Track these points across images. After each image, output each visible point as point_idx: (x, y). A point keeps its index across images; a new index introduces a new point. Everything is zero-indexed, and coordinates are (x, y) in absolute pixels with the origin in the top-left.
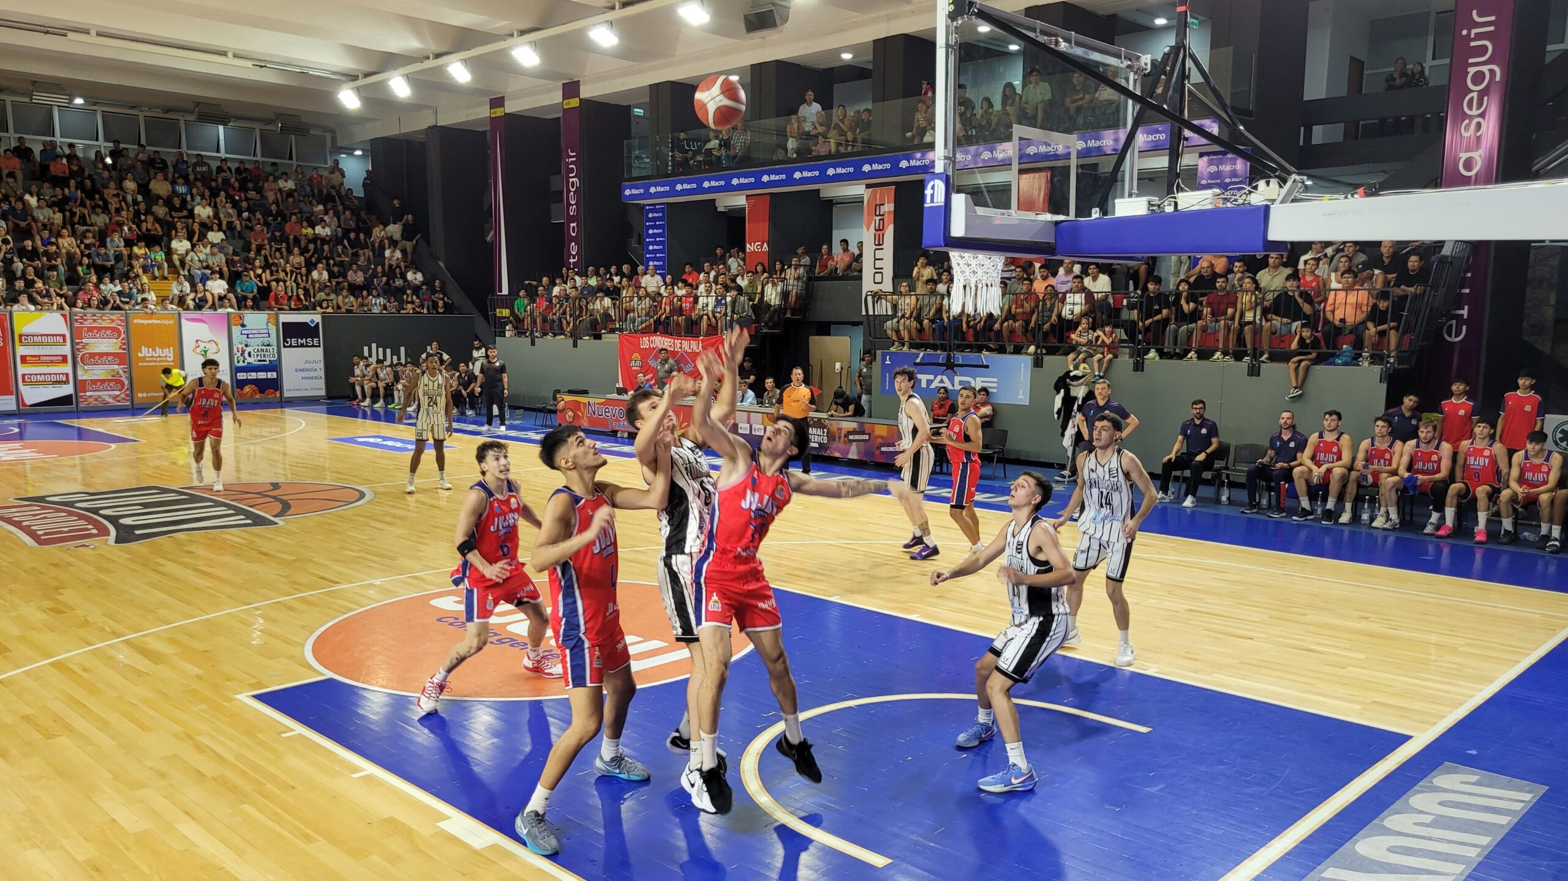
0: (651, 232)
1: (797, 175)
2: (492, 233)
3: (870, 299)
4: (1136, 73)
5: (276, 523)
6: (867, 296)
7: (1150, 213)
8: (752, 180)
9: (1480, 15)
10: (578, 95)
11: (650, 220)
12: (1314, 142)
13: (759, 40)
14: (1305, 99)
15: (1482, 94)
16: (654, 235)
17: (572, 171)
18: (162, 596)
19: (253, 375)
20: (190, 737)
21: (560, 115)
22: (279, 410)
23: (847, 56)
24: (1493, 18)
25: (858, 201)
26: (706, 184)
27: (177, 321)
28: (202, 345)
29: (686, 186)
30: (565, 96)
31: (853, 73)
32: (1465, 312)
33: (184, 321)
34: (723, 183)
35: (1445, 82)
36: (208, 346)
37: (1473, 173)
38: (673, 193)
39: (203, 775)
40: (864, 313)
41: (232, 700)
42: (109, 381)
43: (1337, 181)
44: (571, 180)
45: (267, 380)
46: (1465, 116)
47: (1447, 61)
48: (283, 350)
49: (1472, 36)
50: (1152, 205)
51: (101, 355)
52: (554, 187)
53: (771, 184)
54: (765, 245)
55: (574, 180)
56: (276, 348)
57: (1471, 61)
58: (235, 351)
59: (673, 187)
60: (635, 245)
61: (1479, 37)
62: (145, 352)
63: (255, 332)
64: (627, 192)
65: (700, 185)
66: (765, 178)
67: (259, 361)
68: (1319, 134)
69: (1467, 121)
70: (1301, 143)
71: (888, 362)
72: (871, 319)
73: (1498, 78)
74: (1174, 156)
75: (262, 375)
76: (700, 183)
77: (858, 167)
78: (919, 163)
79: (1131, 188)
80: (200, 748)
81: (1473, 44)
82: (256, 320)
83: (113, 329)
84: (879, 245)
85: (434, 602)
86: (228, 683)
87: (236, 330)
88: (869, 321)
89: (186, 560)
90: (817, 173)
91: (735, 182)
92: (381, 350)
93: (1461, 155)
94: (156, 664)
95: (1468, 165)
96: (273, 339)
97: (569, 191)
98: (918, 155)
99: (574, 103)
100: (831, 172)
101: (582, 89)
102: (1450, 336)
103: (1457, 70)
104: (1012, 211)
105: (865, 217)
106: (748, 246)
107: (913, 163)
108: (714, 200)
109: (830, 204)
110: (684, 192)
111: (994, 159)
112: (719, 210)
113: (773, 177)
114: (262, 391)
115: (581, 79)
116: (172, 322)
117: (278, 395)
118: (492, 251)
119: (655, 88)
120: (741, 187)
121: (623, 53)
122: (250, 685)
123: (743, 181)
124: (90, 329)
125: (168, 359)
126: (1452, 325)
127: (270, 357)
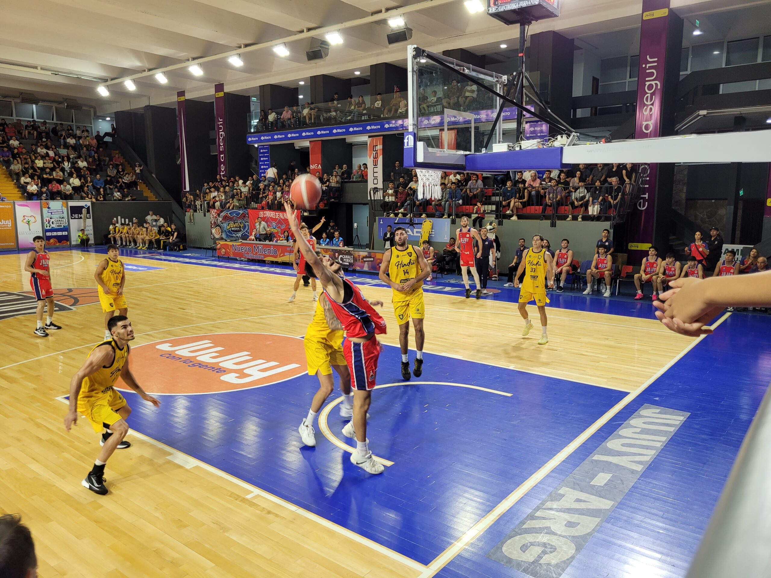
0: (262, 159)
1: (335, 131)
2: (180, 160)
3: (372, 192)
4: (500, 84)
5: (71, 309)
6: (370, 190)
7: (509, 150)
8: (312, 133)
9: (650, 58)
10: (222, 90)
11: (261, 153)
12: (577, 117)
13: (314, 65)
14: (573, 96)
15: (652, 94)
16: (264, 161)
17: (221, 128)
18: (12, 348)
19: (55, 234)
20: (32, 420)
21: (214, 100)
22: (69, 251)
23: (357, 73)
24: (656, 59)
25: (365, 144)
26: (289, 136)
27: (13, 206)
28: (27, 219)
29: (279, 136)
30: (217, 91)
31: (361, 81)
32: (646, 196)
33: (16, 206)
34: (298, 135)
35: (636, 89)
36: (30, 219)
37: (648, 131)
38: (273, 140)
39: (41, 439)
40: (369, 199)
41: (54, 400)
43: (588, 135)
44: (220, 133)
45: (62, 236)
46: (645, 105)
47: (636, 79)
48: (71, 221)
49: (647, 68)
50: (510, 147)
52: (211, 137)
53: (322, 135)
54: (320, 165)
55: (222, 133)
56: (67, 220)
57: (647, 79)
58: (45, 221)
59: (273, 137)
60: (254, 166)
61: (650, 68)
63: (55, 211)
64: (250, 139)
65: (286, 136)
66: (319, 133)
67: (58, 226)
68: (580, 113)
69: (646, 107)
70: (572, 117)
71: (382, 223)
72: (373, 202)
73: (659, 87)
74: (519, 124)
75: (60, 233)
76: (286, 135)
77: (364, 127)
78: (394, 126)
79: (500, 138)
80: (38, 425)
81: (647, 71)
82: (56, 205)
84: (376, 165)
85: (158, 347)
86: (51, 392)
87: (45, 210)
88: (372, 203)
89: (24, 329)
90: (344, 130)
91: (304, 134)
92: (123, 220)
93: (643, 123)
94: (11, 383)
95: (647, 127)
96: (65, 215)
97: (219, 139)
98: (394, 122)
99: (221, 94)
100: (351, 129)
101: (225, 87)
102: (640, 207)
103: (641, 83)
104: (445, 150)
105: (368, 152)
106: (311, 166)
107: (391, 125)
108: (293, 143)
109: (351, 145)
110: (278, 139)
111: (430, 124)
112: (296, 148)
113: (323, 132)
114: (60, 242)
115: (224, 83)
116: (10, 207)
117: (69, 244)
118: (180, 168)
119: (262, 88)
120: (307, 137)
121: (244, 70)
122: (63, 392)
123: (308, 134)
125: (8, 226)
126: (641, 202)
127: (64, 224)
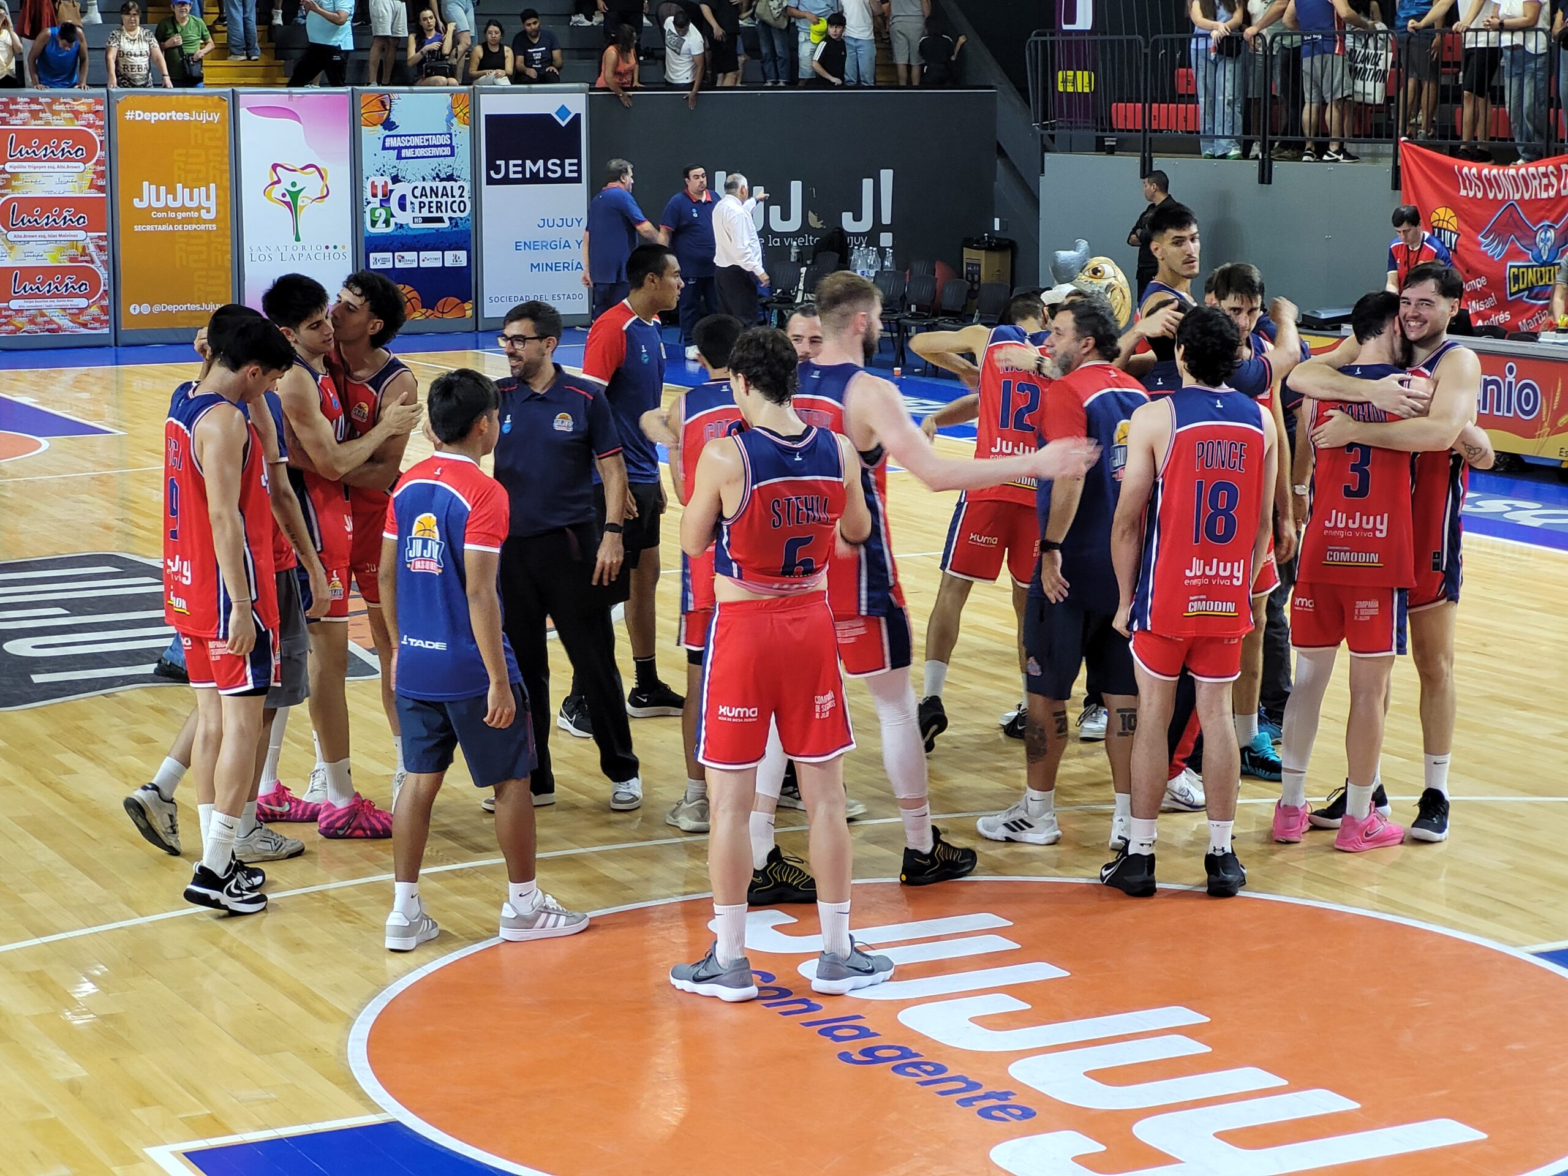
19: (409, 260)
27: (227, 114)
28: (287, 179)
33: (243, 112)
36: (302, 180)
42: (63, 271)
45: (441, 270)
48: (487, 190)
51: (48, 204)
62: (150, 196)
63: (417, 141)
75: (431, 259)
82: (422, 108)
83: (80, 138)
87: (371, 136)
96: (462, 163)
114: (428, 302)
116: (217, 117)
117: (469, 313)
124: (25, 136)
125: (204, 214)
